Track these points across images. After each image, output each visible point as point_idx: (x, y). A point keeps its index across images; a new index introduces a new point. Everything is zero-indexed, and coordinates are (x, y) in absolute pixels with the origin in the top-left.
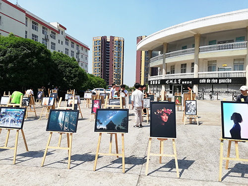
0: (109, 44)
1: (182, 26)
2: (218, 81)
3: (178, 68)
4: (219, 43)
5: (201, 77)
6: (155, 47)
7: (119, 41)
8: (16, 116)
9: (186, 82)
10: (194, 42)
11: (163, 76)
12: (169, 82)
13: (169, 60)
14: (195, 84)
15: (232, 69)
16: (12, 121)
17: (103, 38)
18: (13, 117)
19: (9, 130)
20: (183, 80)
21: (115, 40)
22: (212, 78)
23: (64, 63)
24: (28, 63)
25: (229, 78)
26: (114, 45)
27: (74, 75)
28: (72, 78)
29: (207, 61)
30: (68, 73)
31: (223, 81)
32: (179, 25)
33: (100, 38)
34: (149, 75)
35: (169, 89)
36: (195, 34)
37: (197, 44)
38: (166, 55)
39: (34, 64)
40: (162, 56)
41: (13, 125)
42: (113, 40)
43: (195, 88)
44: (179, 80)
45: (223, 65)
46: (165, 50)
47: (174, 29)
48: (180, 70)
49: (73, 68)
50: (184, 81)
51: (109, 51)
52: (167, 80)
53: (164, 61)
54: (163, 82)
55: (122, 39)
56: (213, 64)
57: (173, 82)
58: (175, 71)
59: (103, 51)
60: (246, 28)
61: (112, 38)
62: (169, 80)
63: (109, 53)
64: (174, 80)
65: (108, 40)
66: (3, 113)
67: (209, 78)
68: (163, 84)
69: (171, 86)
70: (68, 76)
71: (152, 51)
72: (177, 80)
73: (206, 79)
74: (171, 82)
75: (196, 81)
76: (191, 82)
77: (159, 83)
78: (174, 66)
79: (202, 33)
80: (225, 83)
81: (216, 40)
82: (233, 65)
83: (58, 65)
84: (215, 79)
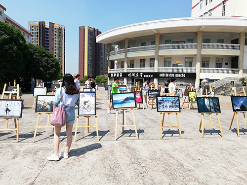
0: (49, 31)
1: (147, 24)
2: (175, 75)
3: (137, 63)
4: (174, 42)
5: (160, 71)
6: (116, 41)
7: (60, 29)
8: (173, 102)
9: (147, 76)
10: (155, 39)
11: (126, 70)
12: (131, 75)
13: (131, 55)
14: (156, 77)
15: (184, 66)
16: (170, 106)
17: (41, 24)
18: (170, 104)
19: (169, 114)
20: (144, 74)
21: (55, 27)
22: (170, 73)
23: (39, 52)
24: (8, 50)
25: (184, 73)
26: (55, 33)
27: (51, 65)
28: (49, 69)
29: (163, 58)
30: (45, 63)
31: (179, 76)
32: (144, 23)
33: (38, 23)
34: (109, 68)
35: (131, 82)
36: (156, 32)
37: (157, 42)
38: (128, 50)
39: (14, 52)
40: (125, 50)
41: (172, 109)
42: (53, 27)
43: (156, 80)
44: (141, 74)
45: (177, 62)
46: (126, 45)
47: (139, 26)
48: (139, 65)
49: (49, 57)
50: (146, 75)
51: (48, 38)
52: (129, 73)
53: (126, 55)
54: (125, 75)
55: (63, 27)
56: (169, 60)
57: (135, 75)
58: (135, 66)
59: (41, 38)
60: (196, 32)
61: (52, 24)
62: (131, 73)
63: (48, 41)
64: (136, 73)
65: (47, 26)
66: (161, 100)
67: (168, 73)
68: (125, 77)
69: (133, 79)
70: (45, 66)
71: (111, 44)
72: (139, 73)
73: (165, 73)
74: (133, 75)
75: (156, 75)
76: (152, 76)
77: (121, 76)
78: (133, 60)
79: (162, 32)
80: (180, 77)
81: (171, 40)
82: (184, 62)
83: (33, 54)
84: (172, 73)
